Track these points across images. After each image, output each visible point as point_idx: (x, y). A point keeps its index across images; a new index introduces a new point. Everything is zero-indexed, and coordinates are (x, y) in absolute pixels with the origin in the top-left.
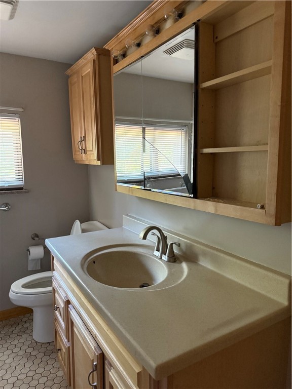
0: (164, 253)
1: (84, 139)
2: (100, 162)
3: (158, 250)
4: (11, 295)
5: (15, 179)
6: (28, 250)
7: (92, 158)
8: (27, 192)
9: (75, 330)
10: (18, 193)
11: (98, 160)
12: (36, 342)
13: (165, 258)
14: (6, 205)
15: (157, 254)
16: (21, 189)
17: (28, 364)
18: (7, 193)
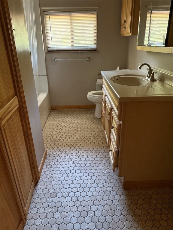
0: (149, 77)
1: (125, 21)
2: (131, 33)
3: (147, 77)
4: (88, 96)
5: (93, 45)
6: (97, 81)
7: (127, 32)
8: (98, 52)
9: (106, 104)
10: (94, 52)
11: (130, 32)
12: (96, 117)
13: (149, 79)
14: (89, 58)
15: (147, 78)
16: (96, 50)
17: (92, 123)
18: (89, 52)
